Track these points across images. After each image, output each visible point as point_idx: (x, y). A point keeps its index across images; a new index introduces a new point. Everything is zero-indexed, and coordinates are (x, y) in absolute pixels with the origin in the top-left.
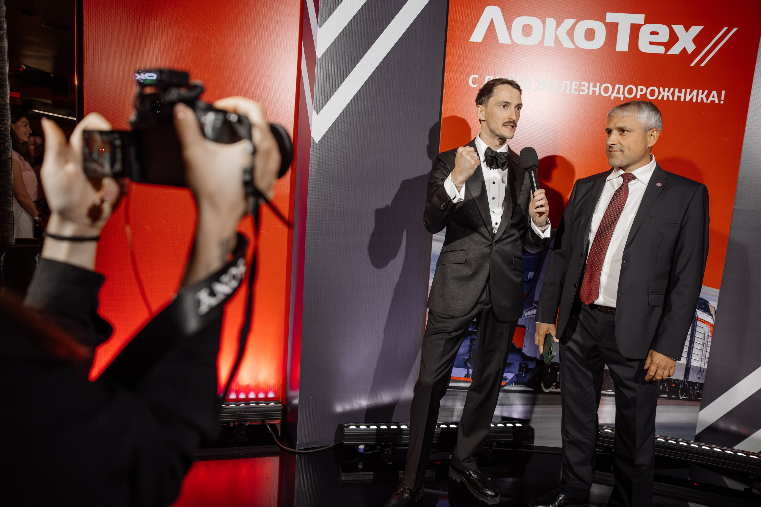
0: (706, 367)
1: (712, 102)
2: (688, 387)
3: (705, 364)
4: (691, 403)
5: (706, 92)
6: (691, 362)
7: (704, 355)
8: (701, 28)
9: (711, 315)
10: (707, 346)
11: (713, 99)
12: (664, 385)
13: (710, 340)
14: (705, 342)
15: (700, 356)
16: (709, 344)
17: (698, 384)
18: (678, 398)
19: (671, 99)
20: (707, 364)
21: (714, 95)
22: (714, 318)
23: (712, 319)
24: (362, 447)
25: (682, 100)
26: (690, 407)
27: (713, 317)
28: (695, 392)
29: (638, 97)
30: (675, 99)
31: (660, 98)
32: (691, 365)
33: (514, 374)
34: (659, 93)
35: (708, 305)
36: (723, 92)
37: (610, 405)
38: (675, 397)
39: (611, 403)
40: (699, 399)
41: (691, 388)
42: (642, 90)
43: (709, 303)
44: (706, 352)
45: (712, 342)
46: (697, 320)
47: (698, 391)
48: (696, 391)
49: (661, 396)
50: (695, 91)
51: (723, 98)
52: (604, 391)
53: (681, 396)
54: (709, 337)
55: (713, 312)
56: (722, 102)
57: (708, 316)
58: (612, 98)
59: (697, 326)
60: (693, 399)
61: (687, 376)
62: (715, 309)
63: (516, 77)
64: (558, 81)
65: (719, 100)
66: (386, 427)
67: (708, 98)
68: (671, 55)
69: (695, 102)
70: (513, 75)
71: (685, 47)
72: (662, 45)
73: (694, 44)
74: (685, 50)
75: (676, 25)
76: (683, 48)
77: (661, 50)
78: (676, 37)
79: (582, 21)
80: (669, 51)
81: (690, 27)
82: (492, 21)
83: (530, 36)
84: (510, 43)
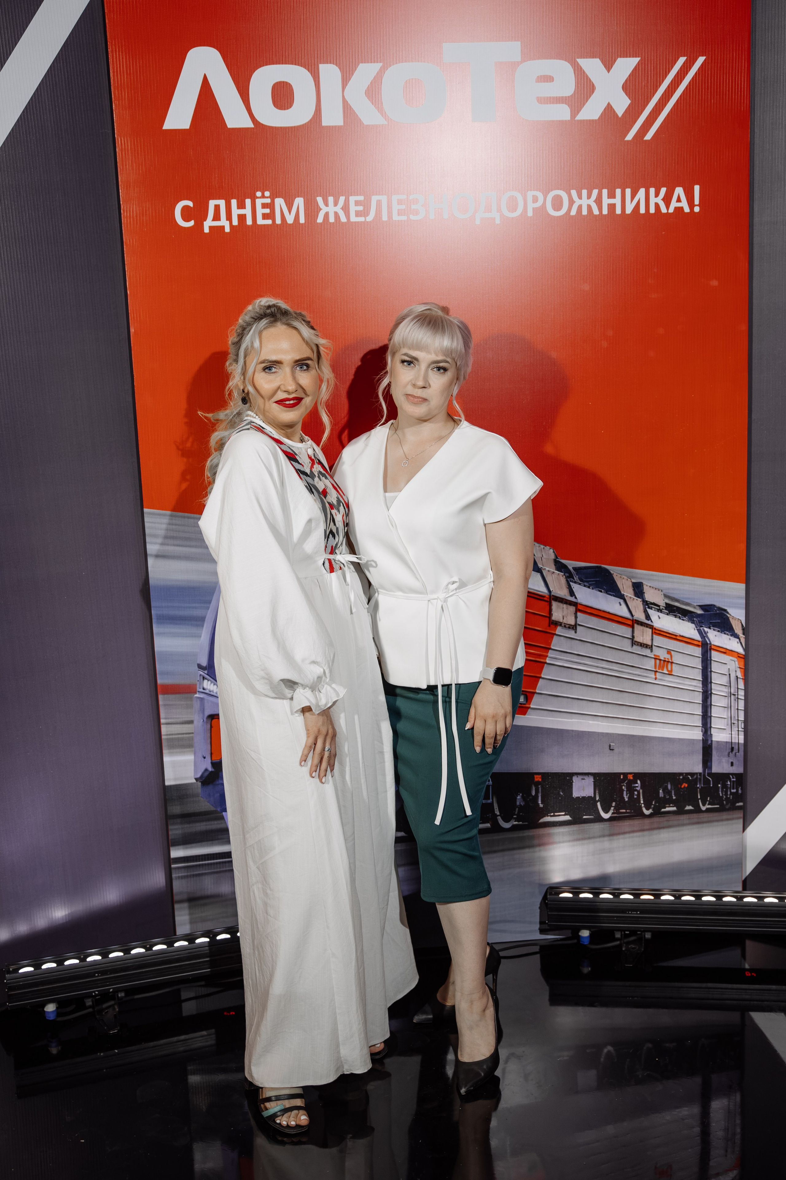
0: (742, 741)
1: (679, 210)
2: (713, 785)
3: (738, 735)
4: (725, 815)
5: (663, 190)
6: (711, 735)
7: (734, 717)
8: (635, 61)
9: (736, 636)
10: (738, 698)
11: (679, 205)
12: (667, 786)
13: (741, 685)
14: (732, 691)
15: (728, 720)
16: (742, 693)
17: (731, 777)
18: (698, 810)
19: (596, 212)
20: (743, 733)
21: (679, 197)
22: (743, 641)
23: (739, 644)
24: (50, 1008)
25: (618, 211)
26: (724, 823)
27: (740, 640)
28: (729, 793)
29: (530, 213)
30: (605, 212)
31: (573, 212)
32: (712, 741)
34: (571, 202)
35: (728, 618)
36: (697, 188)
37: (565, 844)
38: (690, 808)
39: (566, 838)
40: (737, 804)
41: (719, 785)
42: (535, 199)
43: (728, 613)
44: (737, 711)
45: (746, 690)
46: (711, 649)
47: (735, 790)
48: (730, 791)
49: (663, 810)
50: (642, 192)
51: (697, 201)
52: (548, 816)
53: (704, 805)
54: (739, 679)
55: (738, 631)
56: (697, 209)
57: (730, 639)
58: (478, 222)
59: (712, 661)
60: (727, 807)
61: (709, 764)
62: (741, 622)
63: (273, 197)
64: (361, 198)
65: (691, 204)
66: (121, 954)
67: (668, 203)
68: (584, 120)
69: (643, 214)
70: (267, 194)
71: (609, 104)
72: (563, 103)
73: (626, 94)
74: (611, 110)
75: (586, 59)
76: (606, 104)
77: (563, 113)
78: (590, 85)
79: (395, 66)
80: (578, 113)
81: (615, 61)
82: (205, 79)
83: (291, 106)
84: (251, 125)
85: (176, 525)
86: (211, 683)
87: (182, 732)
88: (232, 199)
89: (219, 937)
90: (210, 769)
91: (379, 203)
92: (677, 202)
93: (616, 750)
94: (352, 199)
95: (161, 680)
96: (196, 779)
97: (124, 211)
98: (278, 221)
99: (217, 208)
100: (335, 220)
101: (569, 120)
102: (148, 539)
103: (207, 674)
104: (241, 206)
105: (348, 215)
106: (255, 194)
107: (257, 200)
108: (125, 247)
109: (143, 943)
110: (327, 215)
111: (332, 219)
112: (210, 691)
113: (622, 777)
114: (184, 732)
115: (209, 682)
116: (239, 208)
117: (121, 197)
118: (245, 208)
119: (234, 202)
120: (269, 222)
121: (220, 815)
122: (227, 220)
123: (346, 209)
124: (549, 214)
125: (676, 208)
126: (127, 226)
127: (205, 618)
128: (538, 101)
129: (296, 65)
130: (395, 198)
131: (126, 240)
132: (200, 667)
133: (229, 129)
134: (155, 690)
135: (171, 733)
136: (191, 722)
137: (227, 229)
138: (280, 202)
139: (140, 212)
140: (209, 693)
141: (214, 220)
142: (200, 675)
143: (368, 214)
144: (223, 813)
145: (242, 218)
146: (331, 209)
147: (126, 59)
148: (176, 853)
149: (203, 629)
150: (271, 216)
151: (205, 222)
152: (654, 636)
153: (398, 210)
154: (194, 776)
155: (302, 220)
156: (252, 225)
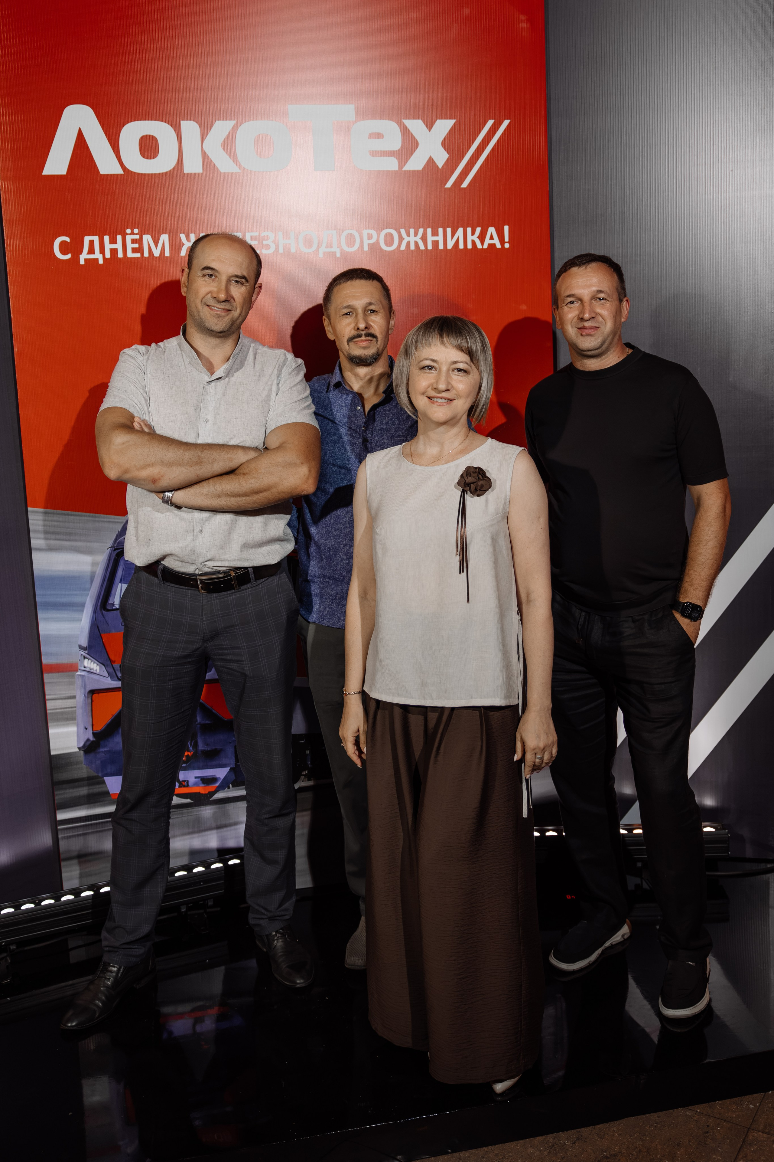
1: (492, 246)
5: (478, 230)
8: (451, 122)
11: (492, 242)
19: (422, 247)
21: (492, 235)
25: (441, 247)
29: (366, 248)
30: (430, 247)
31: (403, 248)
33: (227, 769)
34: (401, 239)
36: (506, 228)
42: (370, 237)
50: (460, 231)
51: (507, 239)
56: (507, 246)
58: (320, 256)
63: (141, 234)
65: (502, 242)
66: (12, 910)
67: (482, 240)
68: (410, 171)
69: (462, 250)
70: (136, 231)
71: (430, 157)
72: (391, 156)
73: (445, 149)
74: (433, 162)
75: (410, 120)
76: (428, 157)
77: (392, 164)
78: (414, 141)
79: (247, 123)
80: (405, 164)
81: (435, 122)
82: (80, 132)
83: (156, 156)
84: (120, 171)
85: (57, 521)
86: (91, 662)
87: (66, 707)
88: (105, 235)
89: (102, 890)
90: (92, 738)
92: (489, 239)
95: (45, 661)
96: (79, 748)
97: (7, 245)
98: (146, 254)
99: (92, 243)
101: (397, 171)
102: (32, 535)
103: (88, 654)
104: (113, 241)
106: (125, 231)
107: (127, 237)
108: (8, 276)
109: (33, 899)
112: (91, 669)
114: (67, 706)
115: (90, 661)
116: (111, 243)
117: (5, 234)
118: (116, 243)
119: (107, 238)
120: (138, 255)
121: (101, 779)
122: (100, 253)
124: (382, 249)
125: (489, 245)
126: (11, 258)
127: (85, 604)
128: (370, 155)
129: (159, 121)
130: (248, 235)
131: (10, 270)
132: (81, 647)
133: (102, 175)
134: (41, 669)
135: (56, 708)
136: (74, 697)
137: (101, 262)
138: (147, 238)
139: (22, 247)
140: (90, 670)
141: (88, 253)
142: (81, 655)
144: (105, 778)
145: (114, 252)
147: (9, 114)
148: (61, 816)
149: (83, 614)
150: (140, 250)
151: (80, 256)
154: (77, 745)
155: (167, 254)
156: (123, 258)
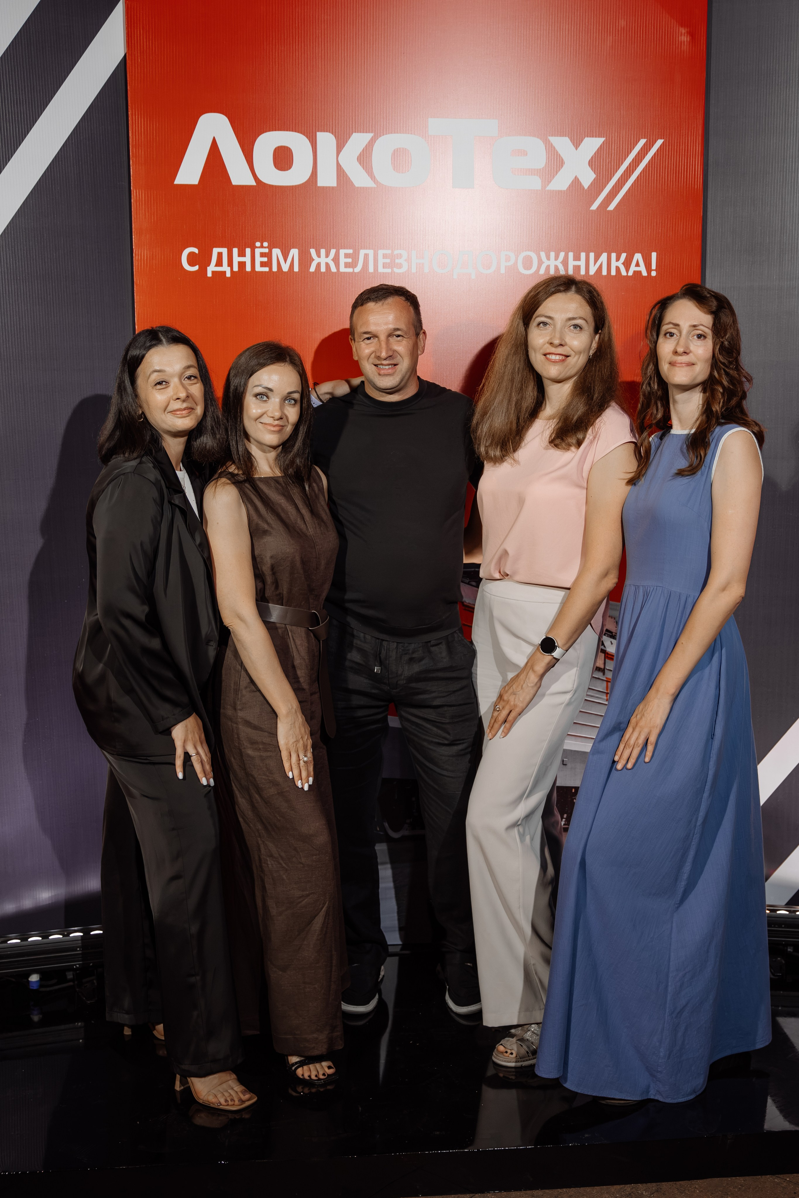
1: (638, 273)
5: (624, 256)
8: (601, 140)
11: (637, 269)
21: (638, 261)
24: (34, 978)
25: (583, 272)
29: (503, 271)
31: (542, 271)
34: (540, 262)
36: (654, 255)
42: (508, 259)
50: (604, 256)
51: (654, 266)
56: (654, 274)
58: (455, 277)
63: (270, 248)
64: (350, 251)
65: (649, 269)
67: (627, 267)
69: (605, 276)
70: (266, 244)
71: (576, 177)
72: (534, 175)
73: (592, 169)
74: (578, 182)
75: (556, 137)
76: (573, 177)
77: (536, 183)
78: (560, 159)
79: (385, 136)
80: (549, 184)
81: (582, 141)
82: (214, 142)
83: (290, 168)
84: (254, 183)
88: (234, 247)
91: (366, 256)
92: (636, 266)
93: (569, 765)
94: (342, 252)
97: (135, 255)
98: (275, 269)
99: (220, 255)
100: (326, 270)
104: (242, 254)
105: (337, 265)
106: (254, 244)
107: (256, 250)
108: (135, 286)
110: (319, 265)
111: (323, 269)
113: (573, 791)
116: (239, 256)
117: (133, 243)
118: (245, 256)
119: (235, 251)
120: (266, 269)
122: (228, 266)
123: (336, 260)
124: (519, 272)
125: (634, 272)
126: (138, 268)
128: (513, 172)
129: (296, 132)
130: (381, 253)
131: (136, 280)
137: (228, 275)
138: (276, 252)
139: (150, 257)
141: (216, 265)
143: (356, 266)
145: (242, 265)
146: (323, 260)
147: (144, 121)
150: (268, 264)
151: (208, 268)
152: (607, 660)
153: (384, 263)
155: (296, 269)
156: (250, 272)
